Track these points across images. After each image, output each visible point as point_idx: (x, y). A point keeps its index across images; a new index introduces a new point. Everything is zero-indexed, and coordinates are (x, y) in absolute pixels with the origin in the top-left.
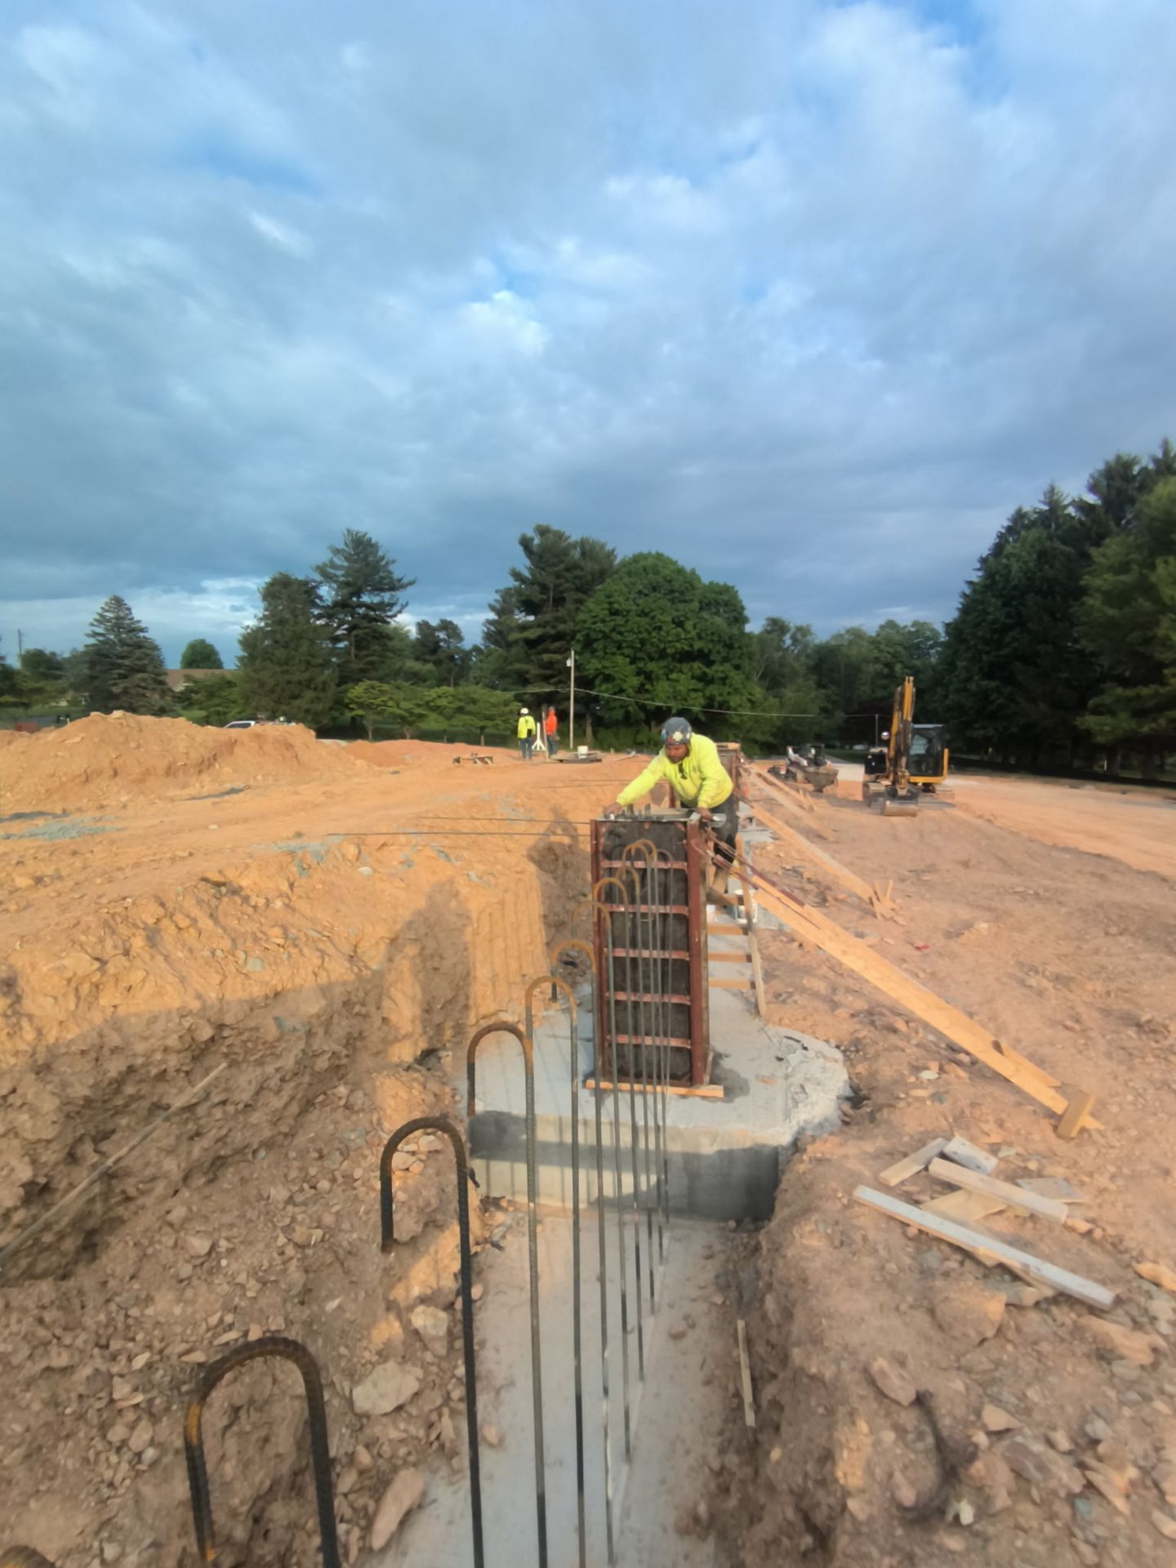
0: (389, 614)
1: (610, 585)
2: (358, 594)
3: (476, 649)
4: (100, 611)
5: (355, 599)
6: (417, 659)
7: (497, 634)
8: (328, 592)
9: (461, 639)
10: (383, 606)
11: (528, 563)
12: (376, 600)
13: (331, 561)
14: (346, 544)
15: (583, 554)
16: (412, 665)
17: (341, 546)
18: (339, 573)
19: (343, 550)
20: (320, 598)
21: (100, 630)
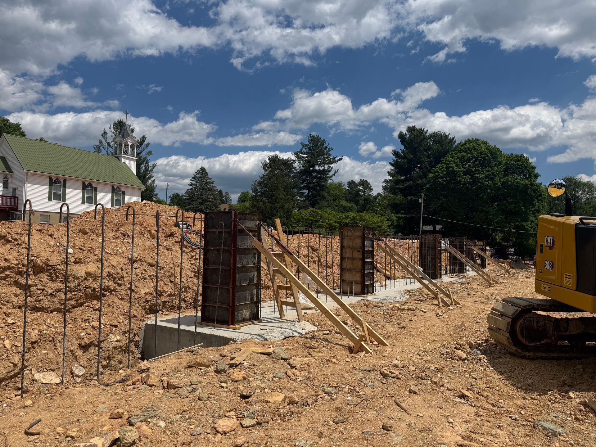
0: (328, 176)
1: (449, 158)
2: (313, 166)
3: (379, 195)
4: (195, 174)
5: (311, 169)
6: (346, 200)
7: (391, 187)
8: (298, 166)
9: (371, 190)
10: (324, 172)
11: (402, 147)
12: (321, 168)
13: (302, 150)
14: (309, 142)
15: (435, 142)
16: (344, 203)
17: (307, 142)
18: (305, 156)
19: (307, 145)
20: (295, 168)
21: (195, 183)
